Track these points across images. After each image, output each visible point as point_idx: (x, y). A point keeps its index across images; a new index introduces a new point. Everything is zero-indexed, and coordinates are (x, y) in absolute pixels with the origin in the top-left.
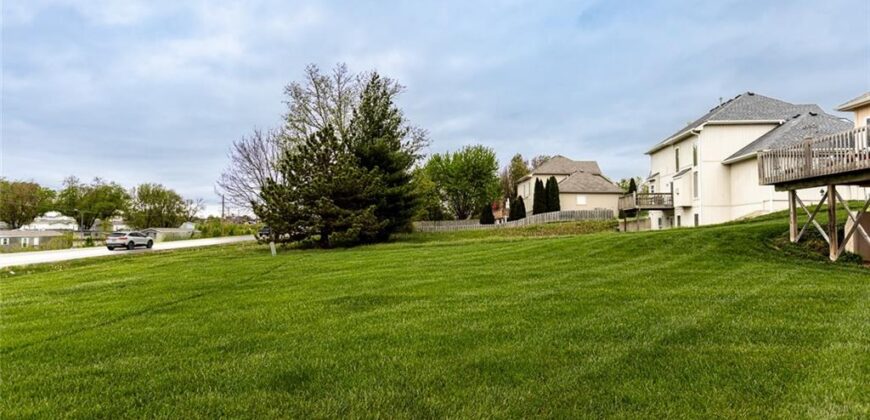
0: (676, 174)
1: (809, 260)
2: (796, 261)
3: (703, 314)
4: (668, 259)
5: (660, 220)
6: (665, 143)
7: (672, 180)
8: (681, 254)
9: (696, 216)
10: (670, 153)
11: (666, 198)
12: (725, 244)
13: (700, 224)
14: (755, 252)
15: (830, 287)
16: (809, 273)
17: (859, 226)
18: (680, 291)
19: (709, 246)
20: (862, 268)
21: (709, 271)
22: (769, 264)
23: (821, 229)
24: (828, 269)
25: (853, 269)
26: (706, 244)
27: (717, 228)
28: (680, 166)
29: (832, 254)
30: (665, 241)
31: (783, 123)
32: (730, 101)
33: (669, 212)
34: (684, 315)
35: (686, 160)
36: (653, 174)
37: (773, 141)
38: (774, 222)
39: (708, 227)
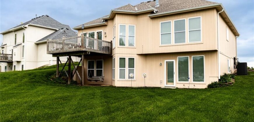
0: (15, 45)
1: (62, 84)
2: (57, 85)
3: (15, 112)
4: (5, 86)
5: (6, 67)
6: (10, 30)
7: (12, 48)
8: (12, 83)
9: (23, 66)
10: (12, 35)
11: (9, 56)
12: (32, 78)
13: (24, 69)
14: (44, 82)
15: (66, 94)
16: (61, 89)
17: (77, 71)
18: (7, 102)
19: (25, 80)
20: (77, 86)
21: (23, 91)
22: (48, 86)
23: (66, 72)
24: (67, 87)
25: (74, 87)
26: (24, 79)
27: (30, 71)
28: (17, 43)
29: (69, 81)
30: (5, 78)
31: (58, 30)
32: (40, 17)
33: (10, 63)
34: (5, 114)
35: (19, 40)
36: (3, 44)
37: (54, 37)
38: (52, 69)
39: (27, 71)
